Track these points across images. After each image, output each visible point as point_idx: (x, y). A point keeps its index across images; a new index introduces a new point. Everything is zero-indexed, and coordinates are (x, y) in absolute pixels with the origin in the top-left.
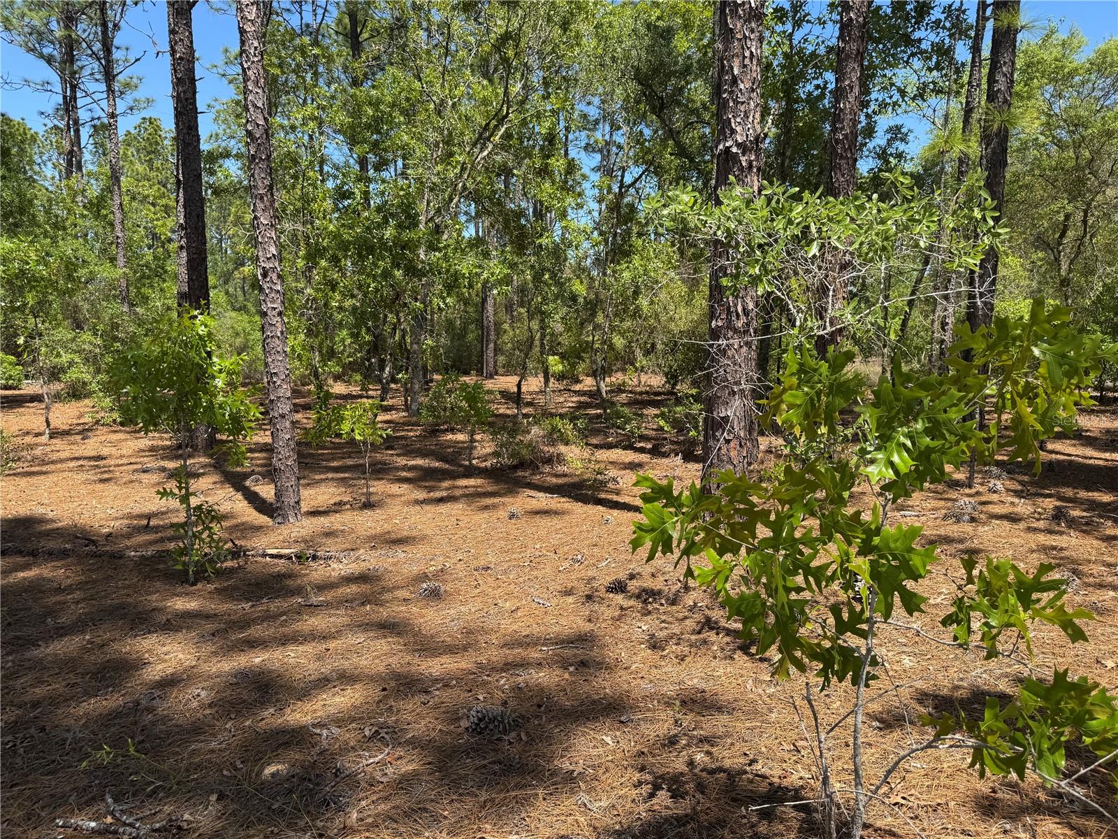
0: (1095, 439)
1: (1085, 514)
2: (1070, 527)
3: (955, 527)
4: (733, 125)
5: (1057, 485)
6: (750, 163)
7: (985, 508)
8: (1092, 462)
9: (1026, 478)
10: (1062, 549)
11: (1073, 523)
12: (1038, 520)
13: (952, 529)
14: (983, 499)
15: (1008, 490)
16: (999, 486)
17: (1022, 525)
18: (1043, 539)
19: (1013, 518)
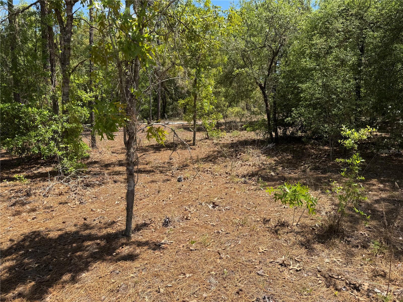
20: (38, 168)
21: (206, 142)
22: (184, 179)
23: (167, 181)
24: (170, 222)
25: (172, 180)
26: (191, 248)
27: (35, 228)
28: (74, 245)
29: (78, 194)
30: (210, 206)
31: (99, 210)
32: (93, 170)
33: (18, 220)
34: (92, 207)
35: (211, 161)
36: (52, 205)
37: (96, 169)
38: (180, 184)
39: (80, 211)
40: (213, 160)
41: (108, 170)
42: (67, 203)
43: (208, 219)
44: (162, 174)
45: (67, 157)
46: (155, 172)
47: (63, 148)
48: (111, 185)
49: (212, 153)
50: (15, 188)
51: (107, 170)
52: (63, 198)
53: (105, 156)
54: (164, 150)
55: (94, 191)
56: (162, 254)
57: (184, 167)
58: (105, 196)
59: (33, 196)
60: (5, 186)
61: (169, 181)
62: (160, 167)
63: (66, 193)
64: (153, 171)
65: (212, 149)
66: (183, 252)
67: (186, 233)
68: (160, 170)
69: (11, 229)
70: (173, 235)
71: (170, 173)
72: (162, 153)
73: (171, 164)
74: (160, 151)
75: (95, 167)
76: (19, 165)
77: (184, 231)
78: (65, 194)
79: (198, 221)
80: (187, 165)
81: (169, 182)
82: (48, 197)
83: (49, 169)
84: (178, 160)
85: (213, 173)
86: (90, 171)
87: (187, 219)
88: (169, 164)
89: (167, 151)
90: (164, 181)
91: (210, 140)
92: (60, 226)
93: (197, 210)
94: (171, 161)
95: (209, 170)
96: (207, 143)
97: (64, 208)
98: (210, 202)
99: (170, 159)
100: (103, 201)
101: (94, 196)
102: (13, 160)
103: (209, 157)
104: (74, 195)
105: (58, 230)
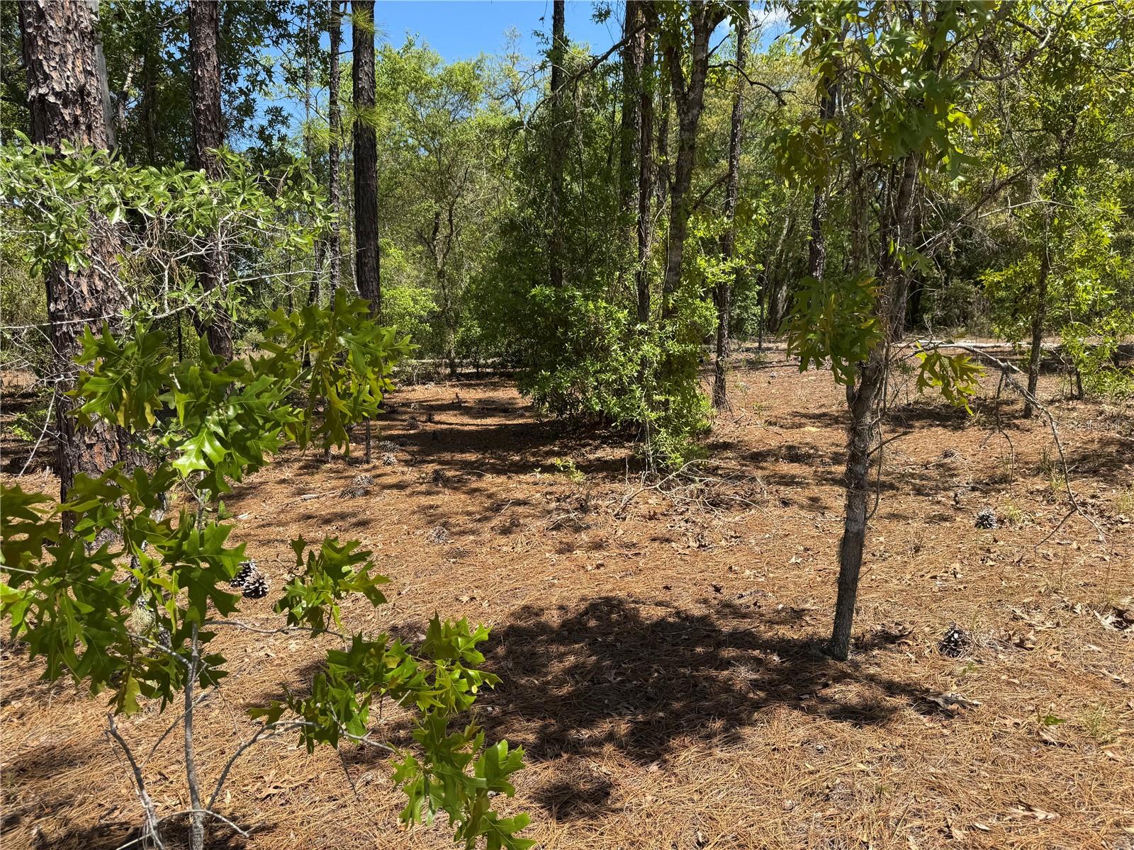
0: (471, 408)
1: (458, 473)
2: (445, 486)
3: (351, 503)
4: (46, 68)
5: (439, 452)
6: (76, 118)
7: (379, 481)
8: (466, 428)
9: (415, 448)
10: (437, 507)
11: (447, 482)
12: (421, 484)
13: (347, 505)
14: (378, 472)
15: (400, 461)
16: (393, 459)
17: (408, 491)
18: (425, 501)
19: (400, 486)
20: (597, 448)
21: (1074, 409)
22: (1001, 521)
23: (940, 520)
24: (964, 643)
25: (958, 519)
26: (1046, 737)
27: (607, 590)
28: (699, 650)
29: (694, 522)
30: (1108, 621)
31: (748, 572)
32: (723, 465)
33: (567, 563)
34: (731, 560)
35: (1095, 472)
36: (635, 541)
37: (729, 462)
38: (988, 535)
39: (701, 565)
40: (1103, 470)
41: (762, 468)
42: (668, 540)
43: (1099, 660)
44: (921, 498)
45: (666, 427)
46: (898, 489)
47: (660, 402)
48: (773, 511)
49: (1096, 446)
50: (554, 489)
51: (758, 468)
52: (661, 528)
53: (750, 432)
54: (923, 427)
55: (730, 519)
56: (945, 731)
57: (996, 482)
58: (760, 537)
59: (594, 515)
60: (536, 484)
61: (946, 520)
62: (912, 475)
63: (665, 515)
64: (892, 487)
65: (1096, 435)
66: (1017, 742)
67: (1021, 685)
68: (914, 485)
69: (556, 581)
70: (977, 684)
71: (949, 497)
72: (916, 434)
73: (950, 469)
74: (912, 427)
75: (727, 458)
76: (556, 437)
77: (1016, 681)
78: (661, 517)
79: (1061, 660)
80: (1005, 479)
81: (948, 524)
82: (624, 519)
83: (621, 453)
84: (970, 459)
85: (1107, 514)
86: (717, 468)
87: (1021, 645)
88: (941, 469)
89: (933, 429)
90: (931, 520)
91: (1086, 402)
92: (661, 596)
93: (1058, 624)
94: (948, 460)
95: (1091, 501)
96: (1075, 414)
97: (664, 552)
98: (1106, 608)
99: (946, 456)
100: (757, 549)
101: (733, 533)
102: (542, 424)
103: (1084, 458)
104: (683, 524)
105: (657, 604)
